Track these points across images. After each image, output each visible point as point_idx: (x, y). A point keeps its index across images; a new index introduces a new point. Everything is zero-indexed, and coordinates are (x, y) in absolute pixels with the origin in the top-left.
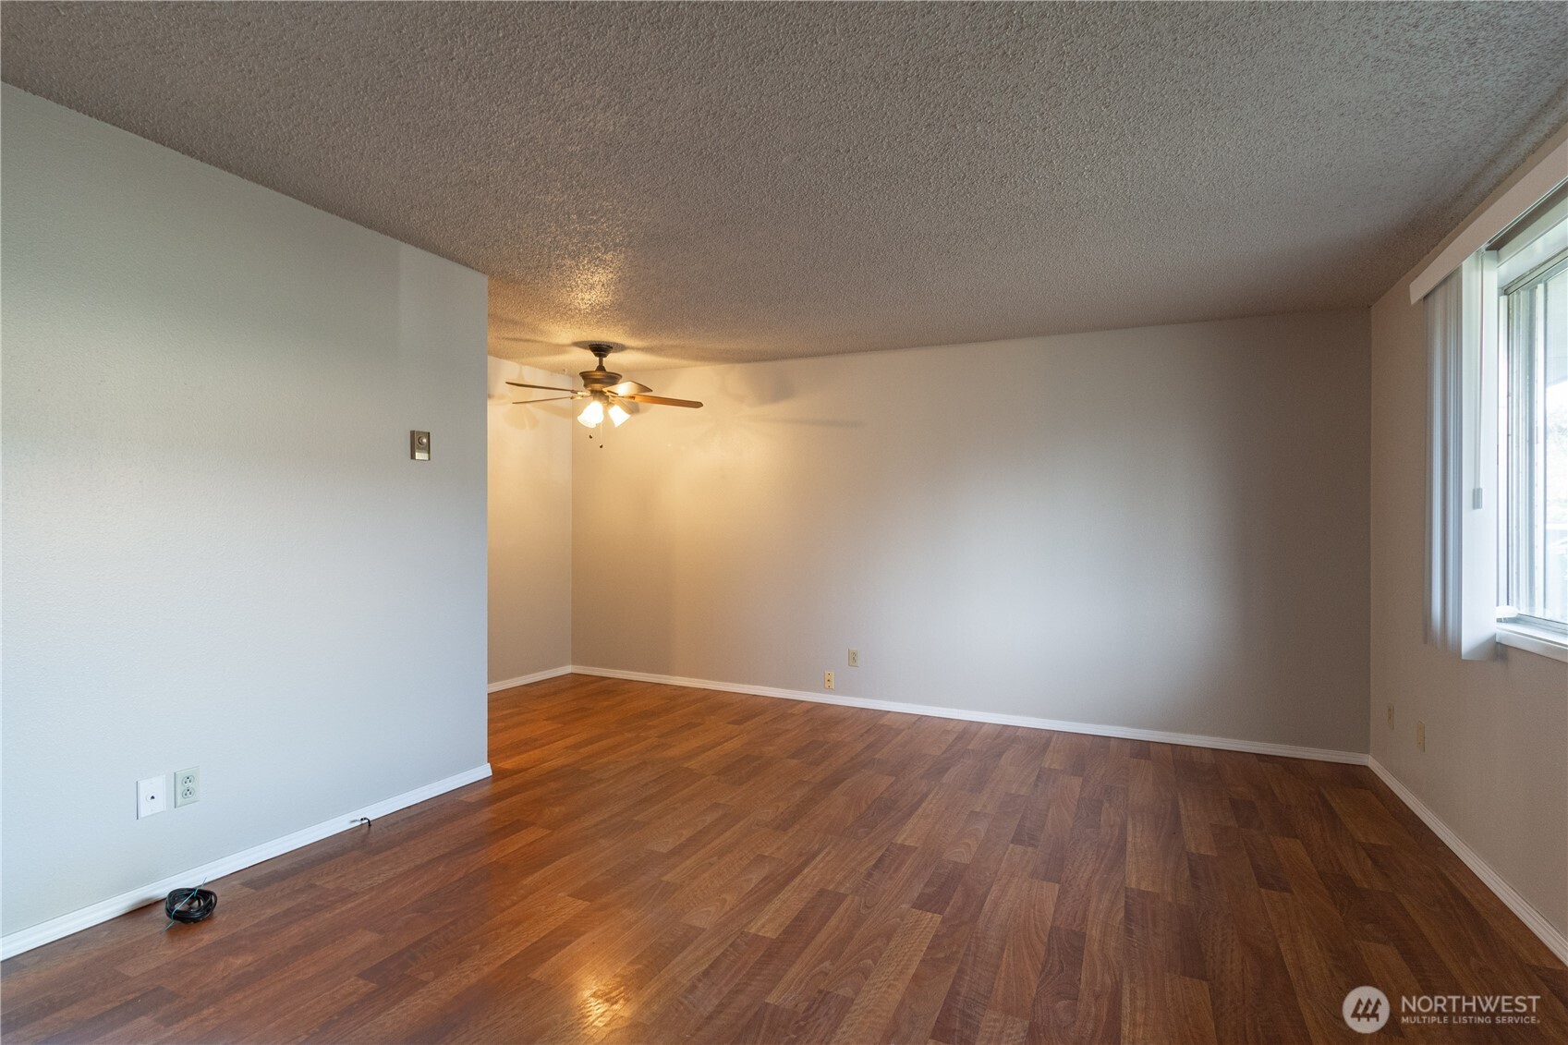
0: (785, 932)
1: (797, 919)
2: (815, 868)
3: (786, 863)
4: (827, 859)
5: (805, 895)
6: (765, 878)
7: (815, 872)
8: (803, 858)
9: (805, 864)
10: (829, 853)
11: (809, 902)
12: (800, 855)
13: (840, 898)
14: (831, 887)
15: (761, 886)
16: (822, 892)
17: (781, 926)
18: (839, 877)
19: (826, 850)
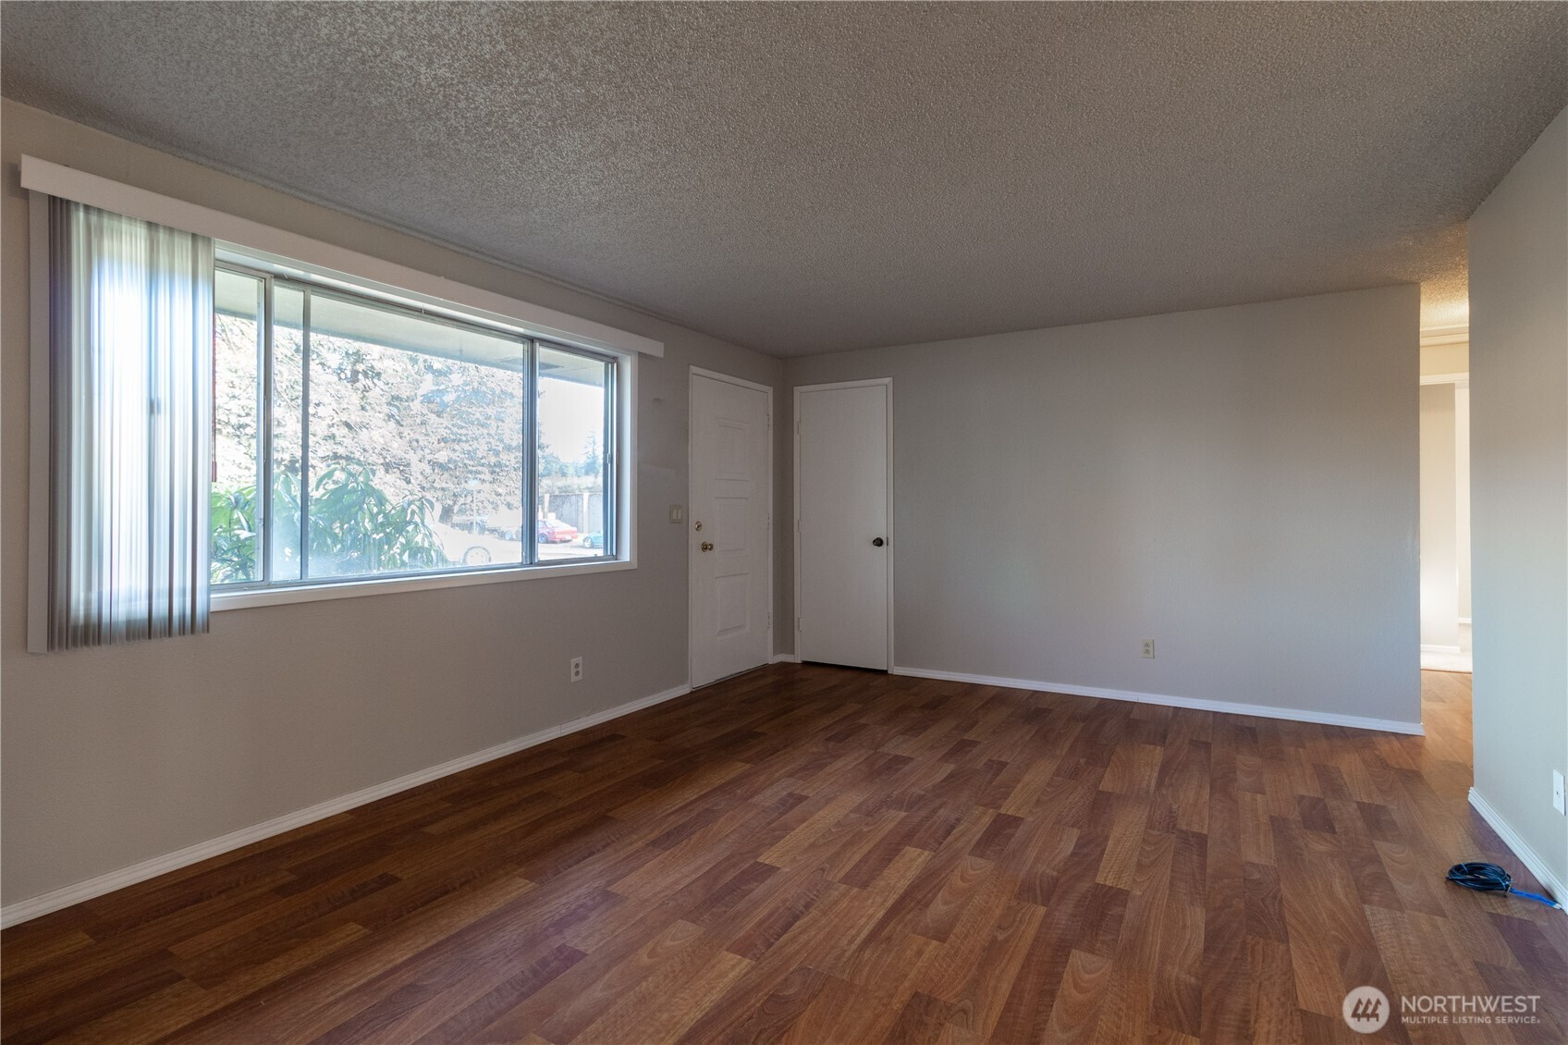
0: (899, 850)
1: (890, 860)
2: (871, 916)
3: (905, 925)
4: (853, 932)
5: (882, 883)
6: (927, 905)
7: (871, 911)
8: (885, 933)
9: (883, 924)
10: (851, 942)
11: (878, 875)
12: (889, 939)
13: (847, 879)
14: (855, 890)
15: (930, 895)
16: (864, 885)
17: (903, 855)
18: (844, 904)
19: (854, 947)
